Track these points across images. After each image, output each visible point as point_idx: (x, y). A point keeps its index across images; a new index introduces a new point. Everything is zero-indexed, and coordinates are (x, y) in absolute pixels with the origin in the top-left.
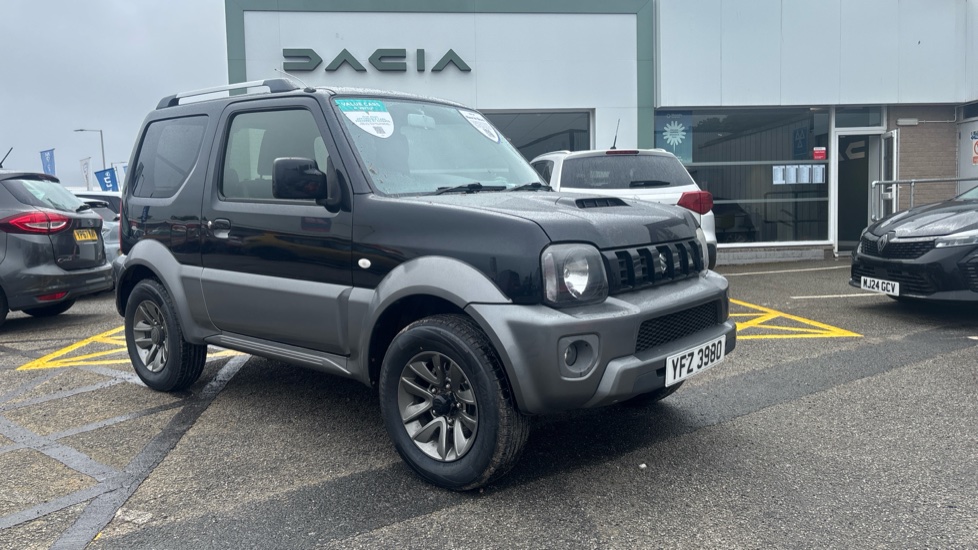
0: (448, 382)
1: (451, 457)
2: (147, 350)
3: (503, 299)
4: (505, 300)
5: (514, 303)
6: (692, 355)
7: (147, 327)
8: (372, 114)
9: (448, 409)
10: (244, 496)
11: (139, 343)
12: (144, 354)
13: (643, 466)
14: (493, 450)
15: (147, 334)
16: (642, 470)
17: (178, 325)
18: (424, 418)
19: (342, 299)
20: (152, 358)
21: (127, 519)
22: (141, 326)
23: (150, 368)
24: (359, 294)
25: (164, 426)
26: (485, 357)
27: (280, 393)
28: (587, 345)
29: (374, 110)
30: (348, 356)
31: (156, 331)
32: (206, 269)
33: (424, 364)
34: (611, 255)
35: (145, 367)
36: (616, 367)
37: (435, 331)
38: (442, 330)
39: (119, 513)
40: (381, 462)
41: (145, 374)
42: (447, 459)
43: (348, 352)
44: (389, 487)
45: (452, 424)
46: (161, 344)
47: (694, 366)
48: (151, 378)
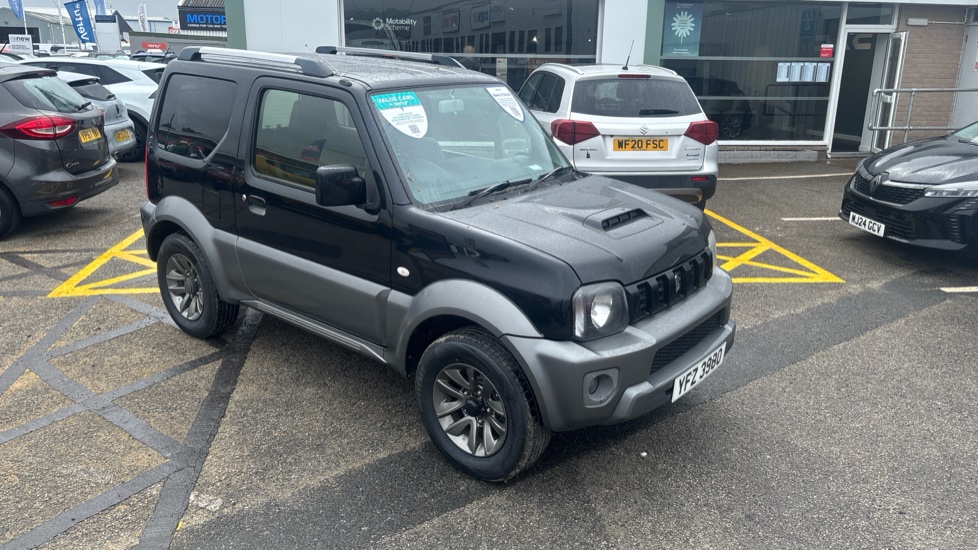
0: (479, 389)
1: (480, 453)
2: (181, 298)
3: (535, 333)
4: (538, 335)
5: (546, 338)
6: (696, 370)
7: (179, 277)
8: (407, 110)
9: (479, 411)
10: (298, 480)
11: (173, 291)
12: (178, 301)
13: (644, 454)
14: (520, 457)
15: (181, 283)
16: (643, 458)
17: (213, 283)
18: (457, 415)
19: (381, 298)
20: (187, 305)
21: (201, 505)
22: (173, 275)
23: (185, 314)
24: (397, 297)
25: (210, 385)
26: (517, 380)
27: (309, 344)
28: (608, 377)
29: (408, 105)
30: (386, 347)
31: (189, 281)
32: (240, 238)
33: (458, 371)
34: (633, 289)
35: (180, 314)
36: (633, 392)
37: (471, 349)
38: (478, 350)
39: (192, 497)
40: (415, 442)
41: (180, 320)
42: (477, 454)
43: (385, 344)
44: (424, 473)
45: (482, 424)
46: (194, 294)
47: (697, 379)
48: (187, 325)
